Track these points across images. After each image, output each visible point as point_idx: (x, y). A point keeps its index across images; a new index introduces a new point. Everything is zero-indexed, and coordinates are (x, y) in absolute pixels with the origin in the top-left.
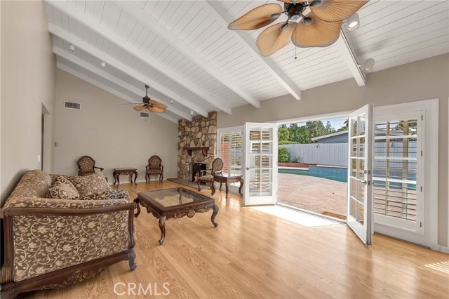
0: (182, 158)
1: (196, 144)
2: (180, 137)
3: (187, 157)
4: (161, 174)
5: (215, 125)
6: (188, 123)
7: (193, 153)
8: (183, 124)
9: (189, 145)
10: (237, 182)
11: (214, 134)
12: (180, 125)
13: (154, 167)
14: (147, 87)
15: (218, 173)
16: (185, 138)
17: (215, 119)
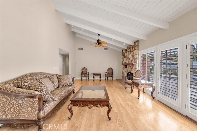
0: (123, 69)
1: (129, 62)
2: (123, 58)
3: (125, 69)
4: (112, 77)
5: (138, 49)
6: (126, 50)
7: (127, 67)
8: (124, 51)
9: (126, 62)
10: (150, 87)
11: (137, 55)
12: (123, 52)
13: (110, 73)
14: (99, 35)
16: (124, 59)
17: (138, 45)
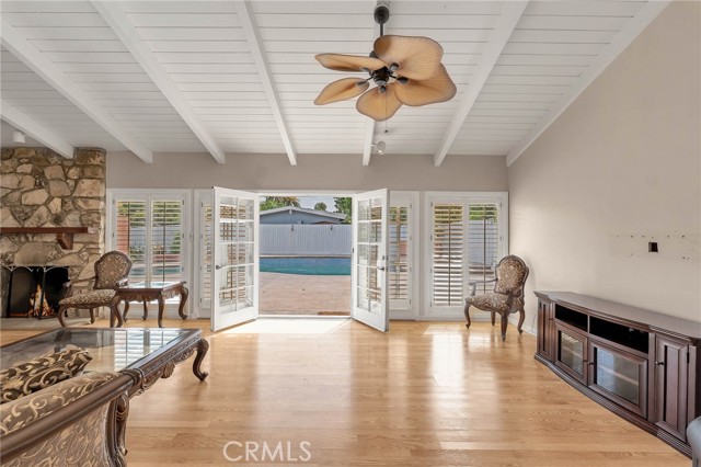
5: (102, 180)
11: (99, 198)
15: (126, 284)
17: (102, 166)
